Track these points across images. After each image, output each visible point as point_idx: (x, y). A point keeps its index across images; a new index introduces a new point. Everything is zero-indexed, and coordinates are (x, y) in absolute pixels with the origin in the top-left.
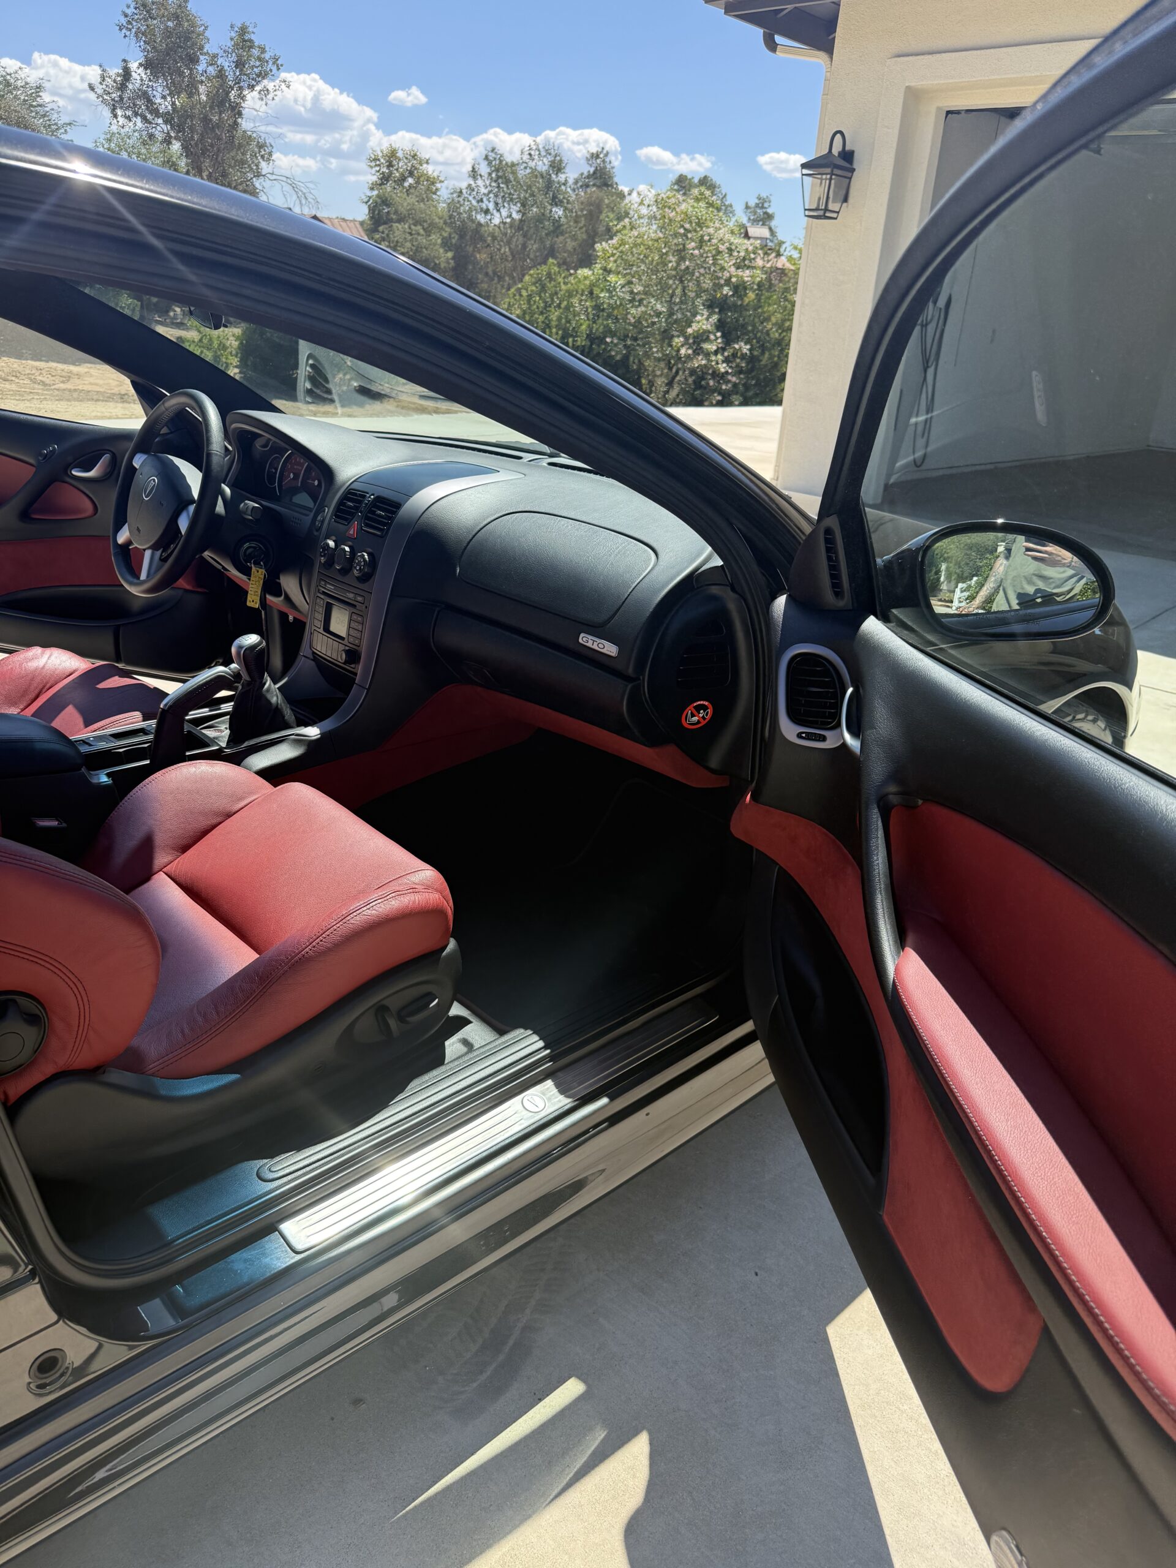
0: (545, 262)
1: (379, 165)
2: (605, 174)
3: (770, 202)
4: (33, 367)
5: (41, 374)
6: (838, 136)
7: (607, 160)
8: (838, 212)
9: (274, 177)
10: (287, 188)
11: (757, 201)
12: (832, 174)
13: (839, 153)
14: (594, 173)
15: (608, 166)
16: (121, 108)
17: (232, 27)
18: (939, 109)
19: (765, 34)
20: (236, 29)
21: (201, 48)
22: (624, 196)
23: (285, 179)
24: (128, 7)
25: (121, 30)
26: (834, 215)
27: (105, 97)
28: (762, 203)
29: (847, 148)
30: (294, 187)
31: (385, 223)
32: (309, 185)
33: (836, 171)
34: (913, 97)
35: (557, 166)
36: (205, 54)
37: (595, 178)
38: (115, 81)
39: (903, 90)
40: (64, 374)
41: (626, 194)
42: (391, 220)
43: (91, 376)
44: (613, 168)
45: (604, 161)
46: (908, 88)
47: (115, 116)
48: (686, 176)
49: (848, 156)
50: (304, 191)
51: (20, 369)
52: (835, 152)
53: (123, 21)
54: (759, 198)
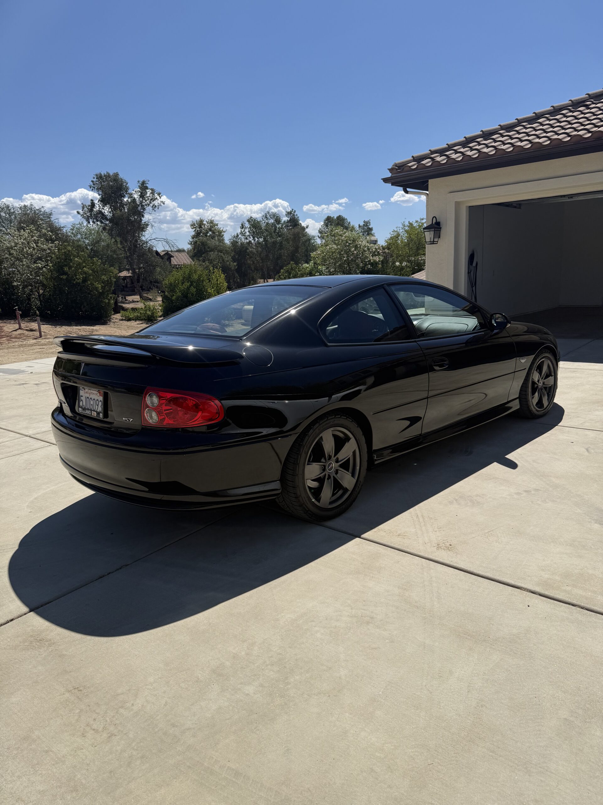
0: (289, 263)
1: (195, 228)
2: (295, 220)
3: (370, 223)
4: (76, 329)
5: (80, 331)
6: (434, 218)
7: (295, 214)
8: (437, 242)
9: (158, 239)
10: (164, 243)
11: (364, 223)
12: (434, 230)
13: (435, 223)
14: (290, 220)
15: (296, 217)
16: (91, 219)
17: (138, 182)
18: (467, 206)
19: (403, 189)
20: (140, 182)
21: (126, 191)
22: (305, 229)
23: (163, 240)
24: (94, 178)
25: (91, 188)
26: (436, 243)
27: (85, 215)
28: (367, 224)
29: (438, 221)
30: (167, 242)
31: (204, 253)
32: (173, 241)
33: (435, 229)
34: (458, 204)
35: (278, 220)
36: (128, 194)
37: (291, 222)
38: (88, 209)
39: (454, 202)
40: (90, 330)
41: (305, 227)
42: (207, 251)
43: (102, 330)
44: (298, 217)
45: (294, 215)
46: (456, 202)
47: (89, 222)
48: (331, 217)
49: (438, 224)
50: (173, 244)
51: (72, 330)
52: (434, 223)
53: (91, 183)
54: (364, 222)
